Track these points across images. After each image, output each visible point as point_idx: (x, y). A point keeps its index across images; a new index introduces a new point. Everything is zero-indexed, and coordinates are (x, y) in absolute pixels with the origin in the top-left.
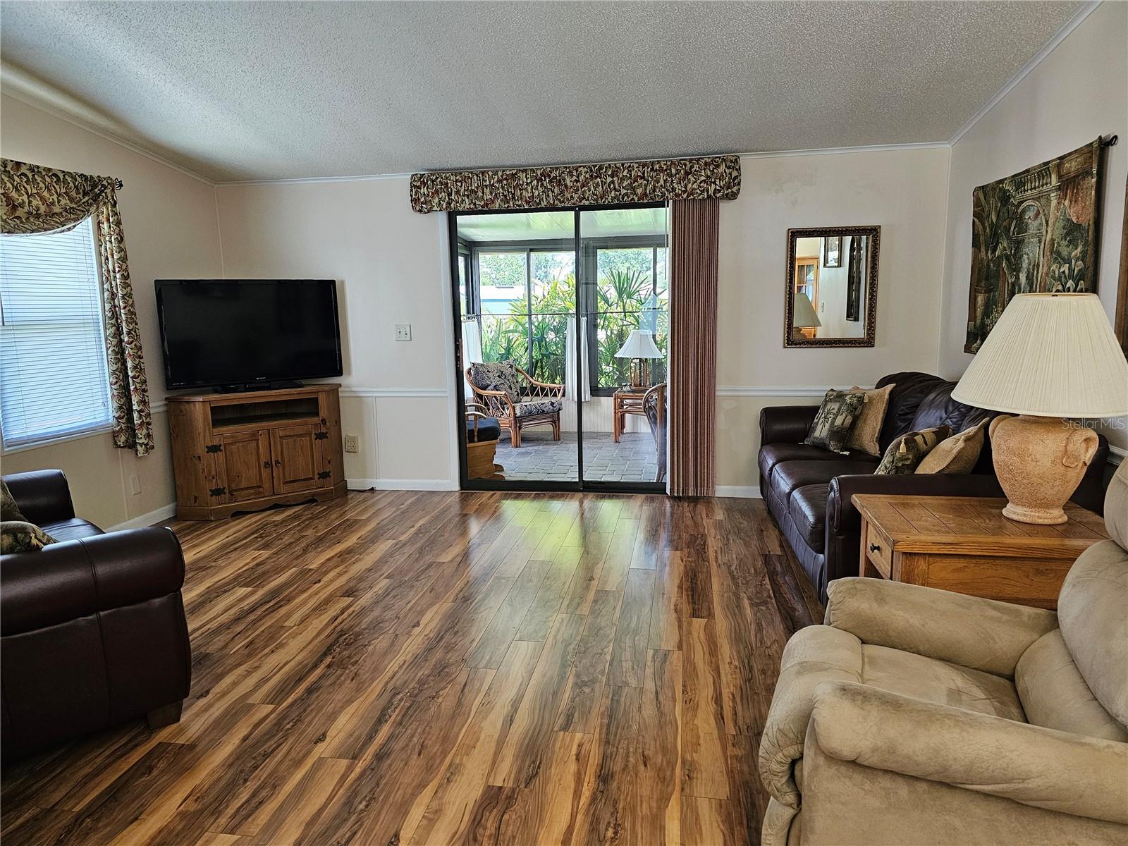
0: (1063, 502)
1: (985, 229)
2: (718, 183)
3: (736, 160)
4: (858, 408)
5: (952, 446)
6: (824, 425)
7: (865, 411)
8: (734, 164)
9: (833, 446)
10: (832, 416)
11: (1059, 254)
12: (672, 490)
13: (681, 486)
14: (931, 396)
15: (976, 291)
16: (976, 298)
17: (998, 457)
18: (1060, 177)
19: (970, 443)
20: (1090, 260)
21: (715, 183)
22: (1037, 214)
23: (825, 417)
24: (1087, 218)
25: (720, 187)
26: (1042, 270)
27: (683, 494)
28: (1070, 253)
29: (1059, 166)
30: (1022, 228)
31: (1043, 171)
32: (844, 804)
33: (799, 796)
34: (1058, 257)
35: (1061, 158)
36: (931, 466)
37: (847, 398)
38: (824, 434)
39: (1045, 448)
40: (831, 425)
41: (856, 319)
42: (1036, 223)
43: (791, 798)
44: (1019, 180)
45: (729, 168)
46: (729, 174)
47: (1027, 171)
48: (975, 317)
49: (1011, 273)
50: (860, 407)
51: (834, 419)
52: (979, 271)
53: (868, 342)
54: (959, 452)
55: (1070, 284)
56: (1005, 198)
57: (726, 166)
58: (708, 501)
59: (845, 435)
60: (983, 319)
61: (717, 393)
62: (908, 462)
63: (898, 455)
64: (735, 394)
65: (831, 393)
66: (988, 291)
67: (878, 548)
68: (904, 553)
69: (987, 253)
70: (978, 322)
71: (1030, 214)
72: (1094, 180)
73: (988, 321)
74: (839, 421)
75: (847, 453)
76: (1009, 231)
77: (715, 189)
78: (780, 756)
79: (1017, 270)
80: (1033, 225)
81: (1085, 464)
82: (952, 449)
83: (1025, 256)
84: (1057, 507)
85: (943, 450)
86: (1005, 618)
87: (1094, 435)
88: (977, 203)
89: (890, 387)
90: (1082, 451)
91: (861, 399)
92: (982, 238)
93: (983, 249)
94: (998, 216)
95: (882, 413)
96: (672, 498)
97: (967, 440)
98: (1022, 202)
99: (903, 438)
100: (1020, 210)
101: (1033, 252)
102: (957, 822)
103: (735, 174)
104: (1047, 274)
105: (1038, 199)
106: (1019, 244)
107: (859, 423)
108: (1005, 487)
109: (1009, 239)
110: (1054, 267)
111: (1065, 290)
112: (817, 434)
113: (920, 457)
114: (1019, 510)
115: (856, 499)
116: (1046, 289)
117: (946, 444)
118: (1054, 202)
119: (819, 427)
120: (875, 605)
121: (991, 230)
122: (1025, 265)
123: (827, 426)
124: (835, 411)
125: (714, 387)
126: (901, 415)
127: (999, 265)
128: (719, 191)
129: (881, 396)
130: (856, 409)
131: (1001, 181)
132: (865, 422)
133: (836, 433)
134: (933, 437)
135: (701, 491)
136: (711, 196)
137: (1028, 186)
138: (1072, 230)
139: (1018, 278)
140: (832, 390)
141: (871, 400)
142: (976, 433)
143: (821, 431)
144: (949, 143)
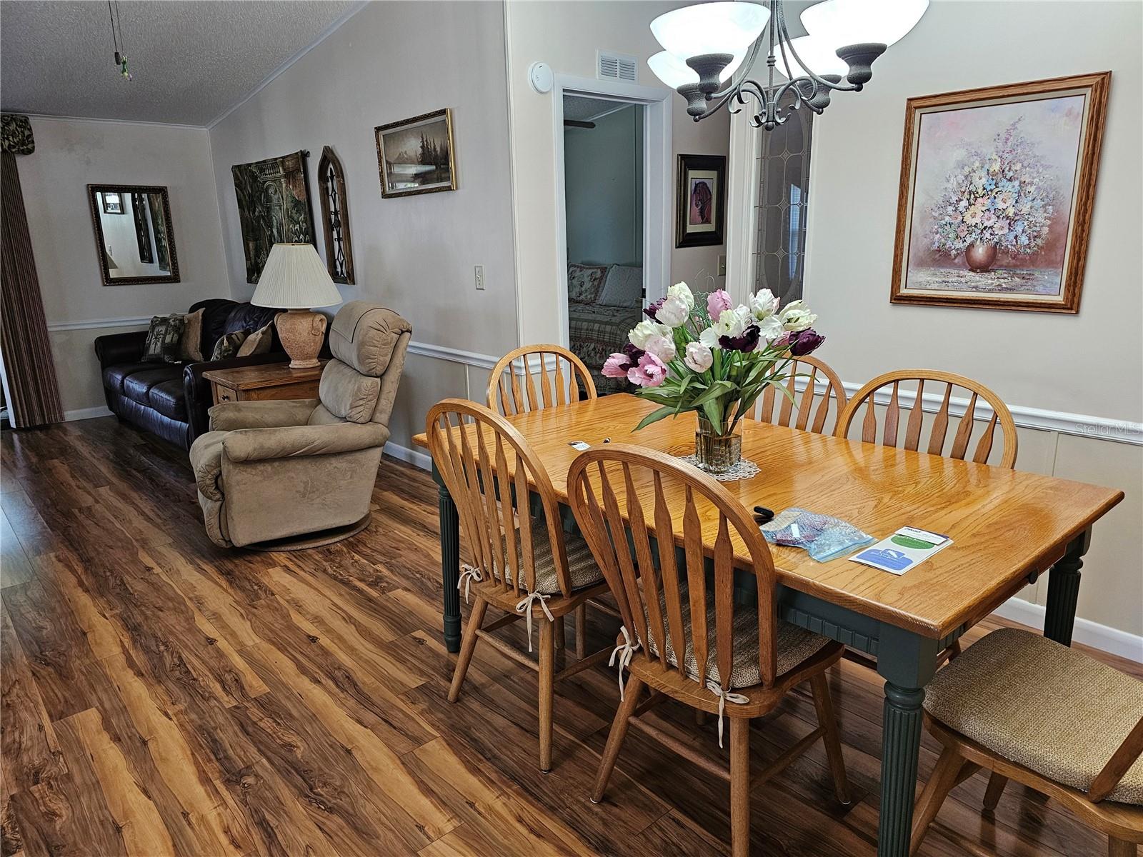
0: (317, 355)
1: (244, 196)
2: (11, 138)
3: (25, 120)
4: (181, 327)
5: (255, 337)
6: (156, 344)
7: (187, 330)
8: (25, 123)
9: (167, 358)
10: (161, 336)
11: (293, 219)
12: (17, 422)
13: (27, 417)
14: (233, 314)
15: (247, 239)
16: (248, 245)
17: (281, 335)
18: (284, 170)
19: (265, 336)
20: (309, 223)
21: (8, 139)
22: (276, 191)
23: (156, 338)
24: (303, 198)
25: (14, 142)
26: (285, 228)
27: (30, 425)
28: (298, 218)
29: (283, 163)
30: (269, 199)
31: (274, 163)
32: (244, 484)
33: (223, 495)
34: (293, 220)
35: (283, 158)
36: (245, 351)
37: (171, 321)
38: (158, 350)
39: (304, 325)
40: (162, 344)
41: (151, 261)
42: (276, 197)
43: (218, 496)
44: (262, 165)
45: (20, 127)
46: (22, 132)
47: (264, 161)
48: (250, 258)
49: (267, 229)
50: (182, 328)
51: (164, 339)
52: (247, 226)
53: (175, 278)
54: (260, 340)
55: (301, 236)
56: (254, 178)
57: (17, 125)
58: (60, 426)
59: (176, 349)
60: (255, 259)
61: (49, 329)
62: (230, 352)
63: (223, 348)
64: (63, 328)
65: (155, 319)
66: (256, 240)
67: (227, 397)
68: (244, 391)
69: (249, 213)
70: (253, 261)
71: (271, 191)
72: (302, 175)
73: (259, 261)
74: (168, 339)
75: (180, 362)
76: (261, 200)
77: (10, 144)
78: (210, 476)
79: (271, 227)
80: (275, 197)
81: (322, 333)
82: (256, 339)
83: (274, 218)
84: (314, 358)
85: (251, 341)
86: (298, 405)
87: (323, 317)
88: (236, 178)
89: (201, 311)
90: (320, 326)
91: (182, 321)
92: (244, 203)
93: (246, 210)
94: (251, 187)
95: (199, 329)
96: (18, 430)
97: (263, 333)
98: (266, 182)
99: (225, 337)
100: (265, 187)
101: (278, 216)
102: (293, 475)
103: (27, 133)
104: (288, 230)
105: (274, 181)
106: (269, 209)
107: (184, 339)
108: (288, 351)
109: (262, 205)
110: (291, 226)
111: (299, 241)
112: (151, 351)
113: (237, 348)
114: (297, 362)
115: (206, 375)
116: (290, 241)
117: (252, 337)
118: (284, 185)
119: (152, 346)
120: (236, 413)
121: (249, 198)
122: (275, 224)
123: (159, 344)
124: (163, 332)
125: (44, 322)
126: (214, 329)
127: (259, 222)
128: (14, 147)
129: (196, 318)
130: (180, 329)
131: (250, 165)
132: (188, 338)
133: (167, 348)
134: (242, 335)
135: (49, 418)
136: (6, 150)
137: (267, 172)
138: (297, 204)
139: (272, 232)
140: (155, 317)
141: (189, 321)
142: (267, 330)
143: (154, 348)
144: (206, 128)
